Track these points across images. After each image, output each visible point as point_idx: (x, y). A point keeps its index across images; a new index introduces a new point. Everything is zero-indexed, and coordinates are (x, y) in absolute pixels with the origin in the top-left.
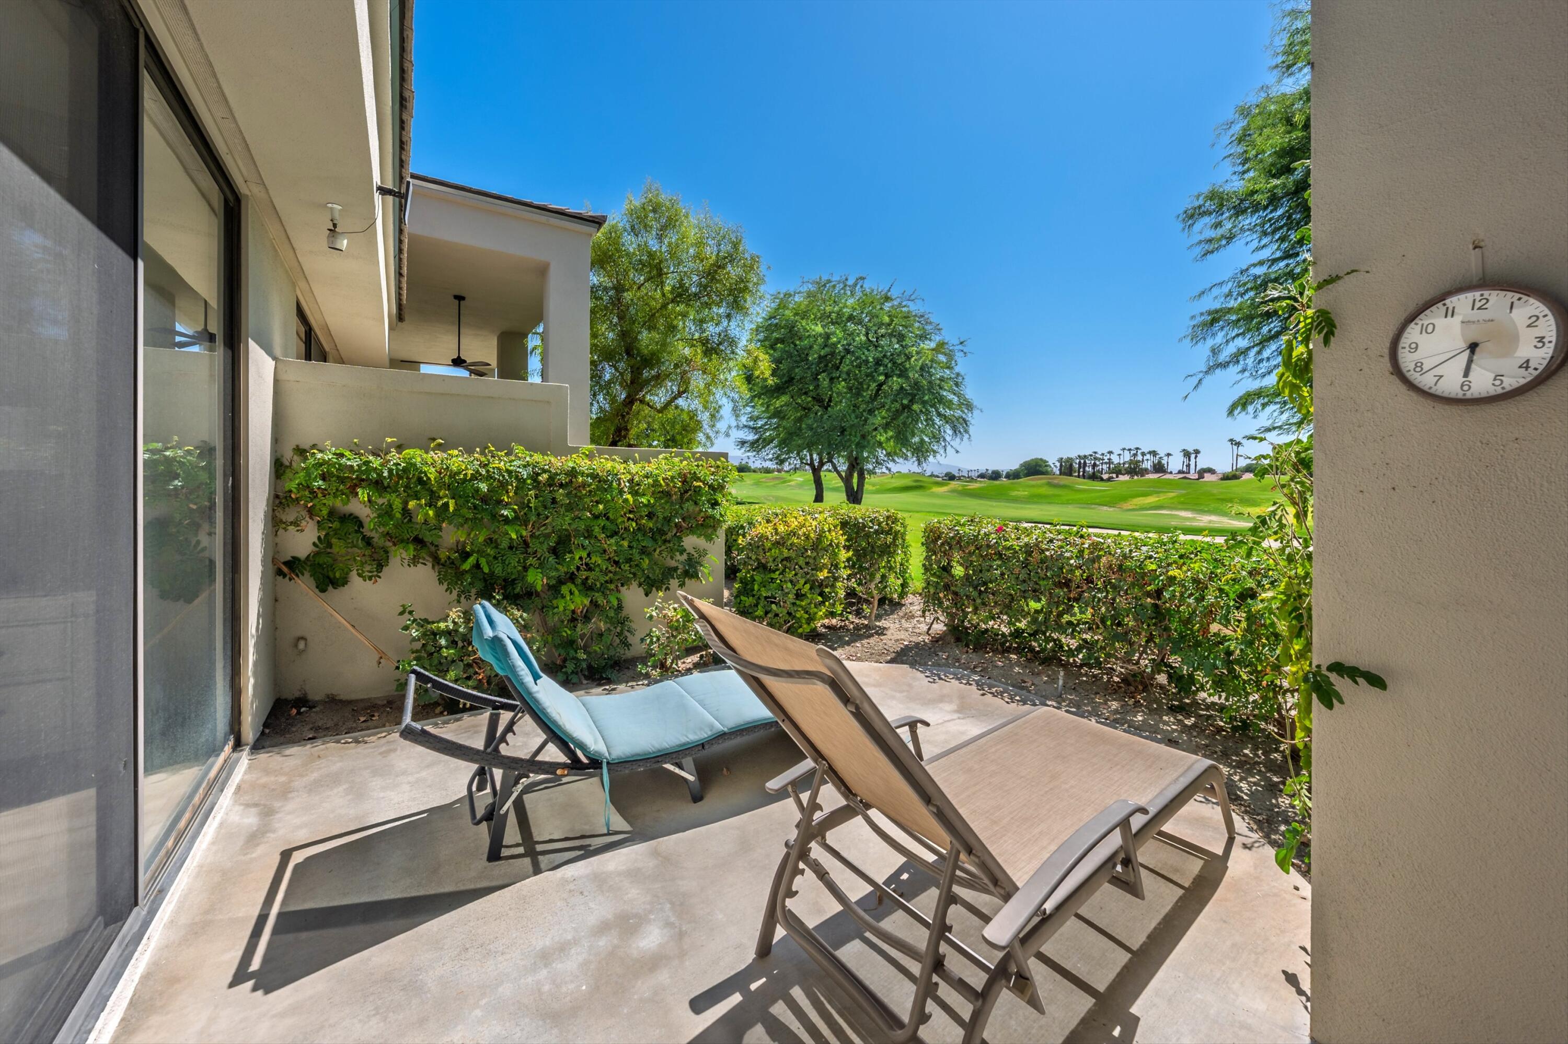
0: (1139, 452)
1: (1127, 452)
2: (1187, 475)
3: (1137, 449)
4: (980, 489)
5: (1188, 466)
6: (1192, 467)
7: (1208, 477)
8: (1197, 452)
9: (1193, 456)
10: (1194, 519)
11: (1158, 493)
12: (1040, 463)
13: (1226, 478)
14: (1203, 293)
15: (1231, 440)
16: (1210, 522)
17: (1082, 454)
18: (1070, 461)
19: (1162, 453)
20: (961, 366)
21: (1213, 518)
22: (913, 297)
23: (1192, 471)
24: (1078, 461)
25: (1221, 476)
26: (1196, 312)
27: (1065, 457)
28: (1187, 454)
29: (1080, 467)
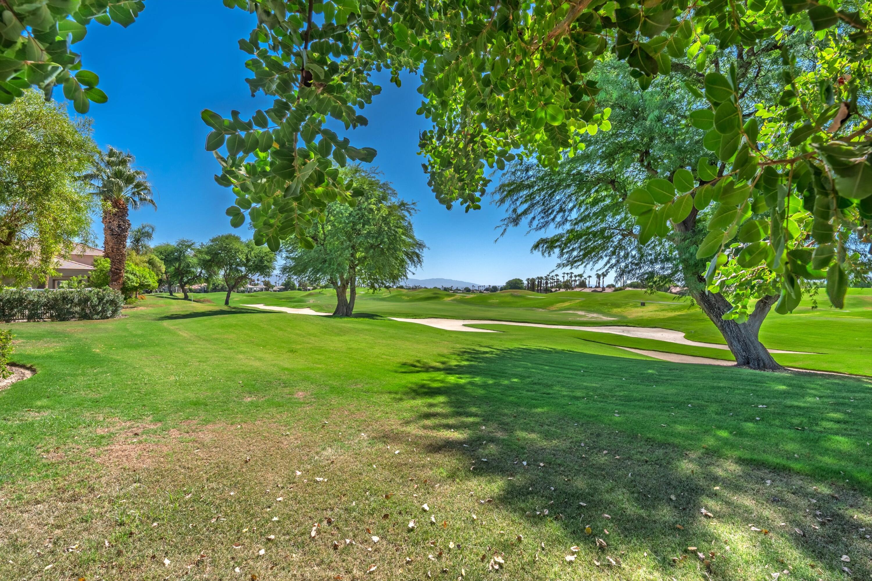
1: (566, 275)
2: (596, 289)
4: (472, 298)
5: (599, 283)
6: (601, 284)
7: (608, 290)
10: (584, 316)
11: (571, 300)
12: (518, 281)
13: (616, 290)
16: (592, 317)
17: (540, 276)
18: (533, 280)
19: (586, 276)
20: (411, 218)
21: (595, 315)
22: (376, 172)
23: (601, 286)
24: (537, 280)
27: (531, 278)
29: (538, 284)
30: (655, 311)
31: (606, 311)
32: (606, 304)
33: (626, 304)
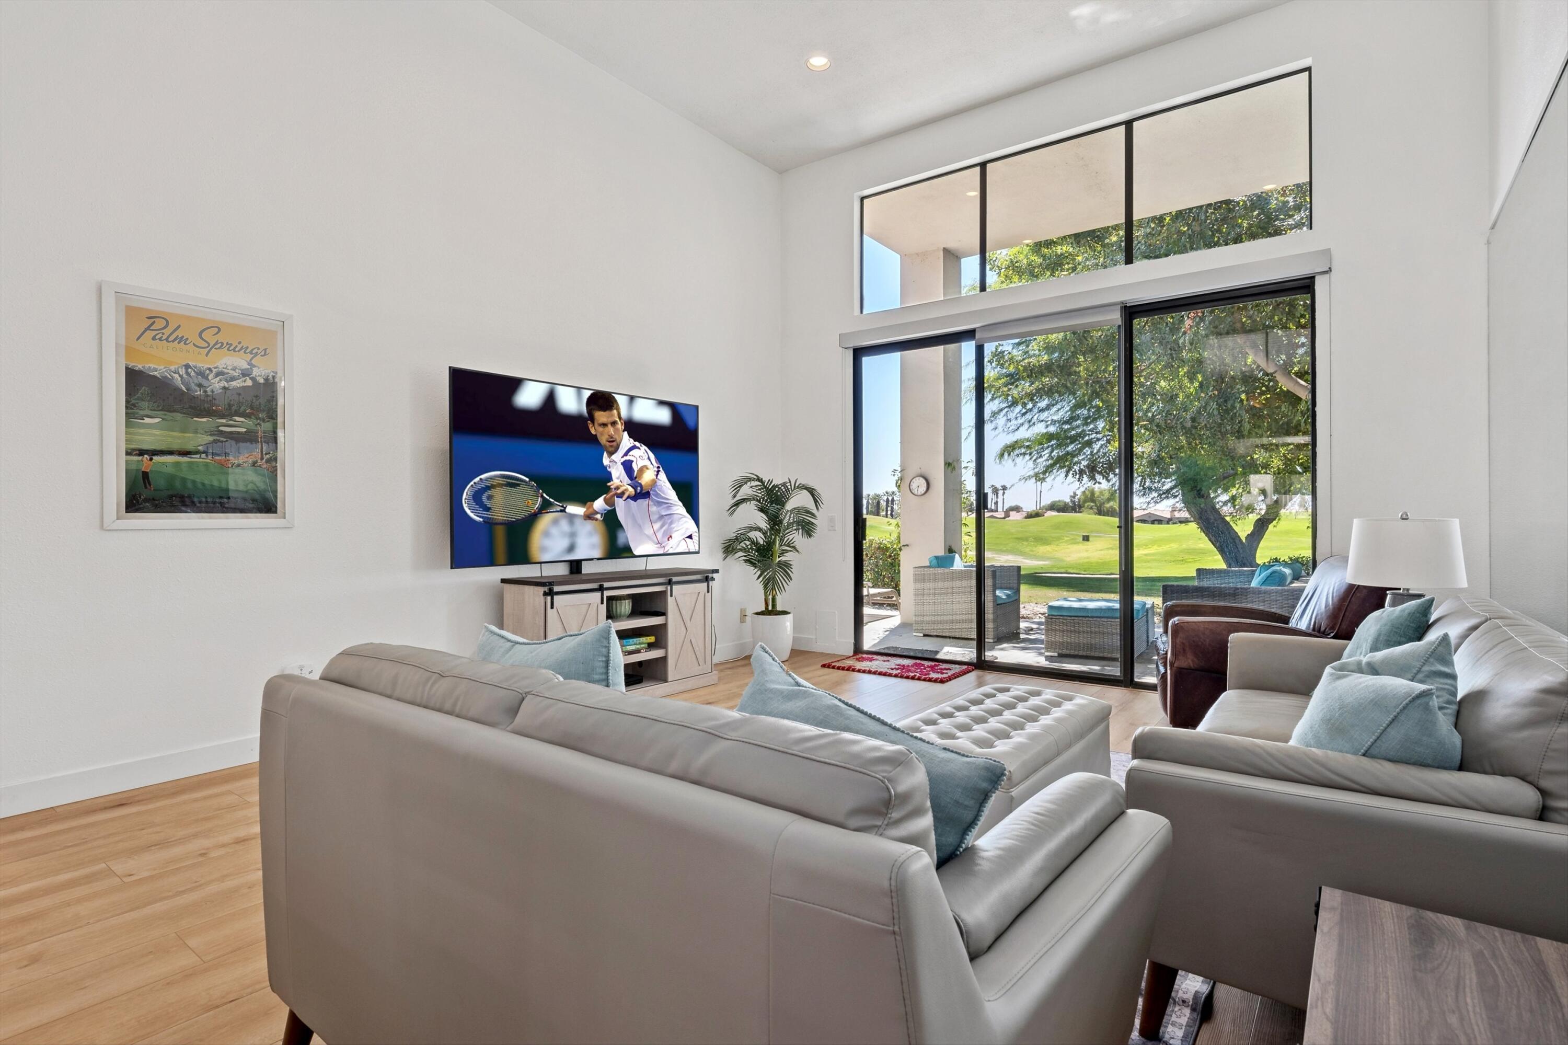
2: (995, 514)
6: (1000, 505)
7: (1014, 516)
13: (1030, 516)
16: (1007, 561)
21: (1010, 557)
24: (885, 498)
29: (887, 506)
30: (1108, 549)
31: (1027, 550)
32: (1026, 539)
33: (1059, 539)
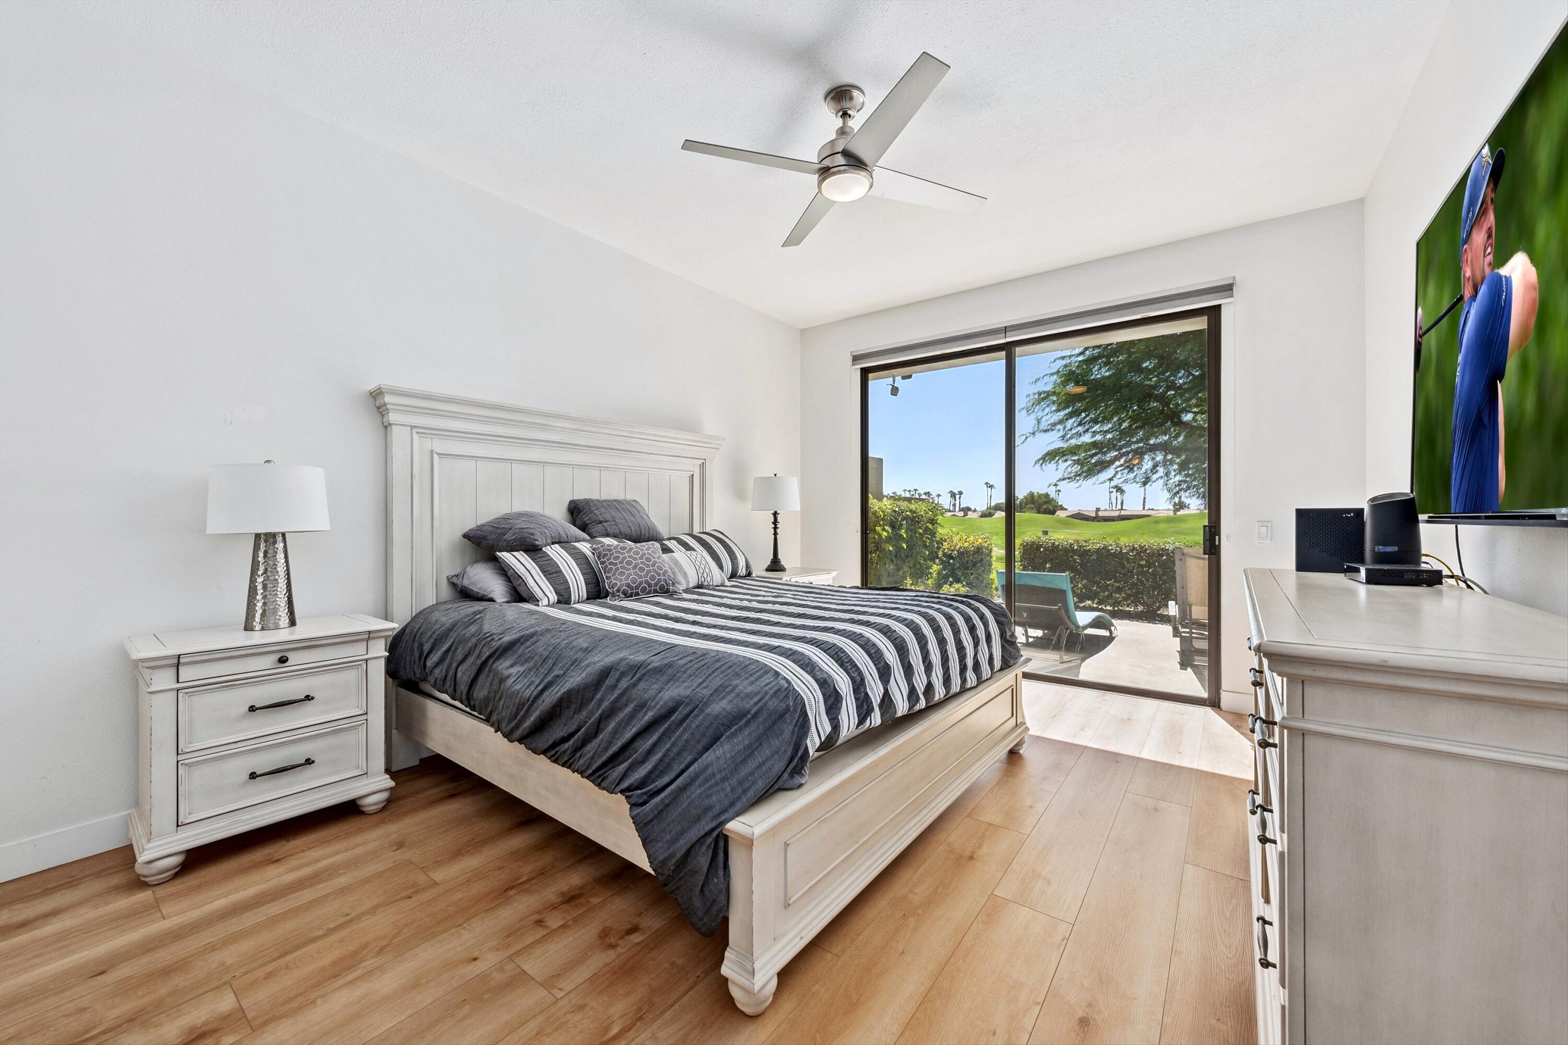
0: (917, 492)
3: (916, 490)
5: (954, 505)
8: (961, 493)
9: (957, 497)
14: (1039, 379)
15: (987, 483)
19: (934, 494)
23: (957, 509)
25: (980, 514)
26: (1031, 392)
28: (953, 495)
